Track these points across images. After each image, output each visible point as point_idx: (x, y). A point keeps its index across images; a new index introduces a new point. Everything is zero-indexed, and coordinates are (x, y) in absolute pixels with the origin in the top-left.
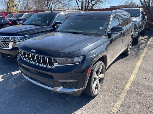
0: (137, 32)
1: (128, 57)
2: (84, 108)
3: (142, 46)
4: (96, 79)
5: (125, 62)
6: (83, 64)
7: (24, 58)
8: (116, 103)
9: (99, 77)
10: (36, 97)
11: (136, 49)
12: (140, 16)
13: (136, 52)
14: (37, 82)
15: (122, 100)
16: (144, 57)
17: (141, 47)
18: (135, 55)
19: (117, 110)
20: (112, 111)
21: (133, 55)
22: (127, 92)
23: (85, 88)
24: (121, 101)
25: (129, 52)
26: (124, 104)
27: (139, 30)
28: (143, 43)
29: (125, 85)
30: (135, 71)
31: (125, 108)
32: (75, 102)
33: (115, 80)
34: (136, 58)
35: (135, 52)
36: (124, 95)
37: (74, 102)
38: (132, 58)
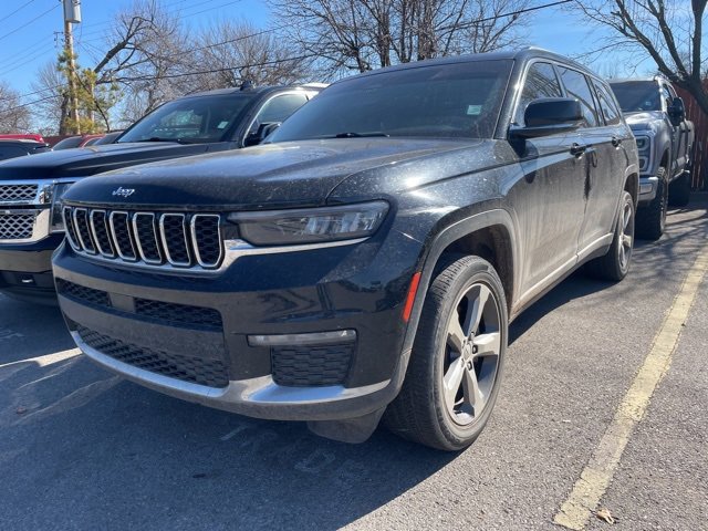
0: (655, 178)
1: (619, 287)
2: (395, 506)
3: (682, 246)
4: (458, 353)
5: (606, 307)
6: (382, 242)
7: (81, 249)
8: (578, 483)
9: (476, 346)
10: (137, 458)
11: (654, 258)
12: (658, 107)
13: (659, 268)
14: (142, 366)
15: (610, 467)
16: (701, 286)
17: (678, 249)
18: (653, 277)
19: (587, 514)
20: (559, 519)
21: (645, 280)
22: (636, 429)
23: (399, 385)
24: (604, 471)
25: (625, 264)
26: (623, 484)
27: (662, 169)
28: (687, 235)
29: (617, 399)
30: (666, 342)
31: (631, 507)
32: (344, 480)
33: (565, 379)
34: (663, 288)
35: (654, 267)
36: (615, 443)
37: (340, 478)
38: (643, 290)
